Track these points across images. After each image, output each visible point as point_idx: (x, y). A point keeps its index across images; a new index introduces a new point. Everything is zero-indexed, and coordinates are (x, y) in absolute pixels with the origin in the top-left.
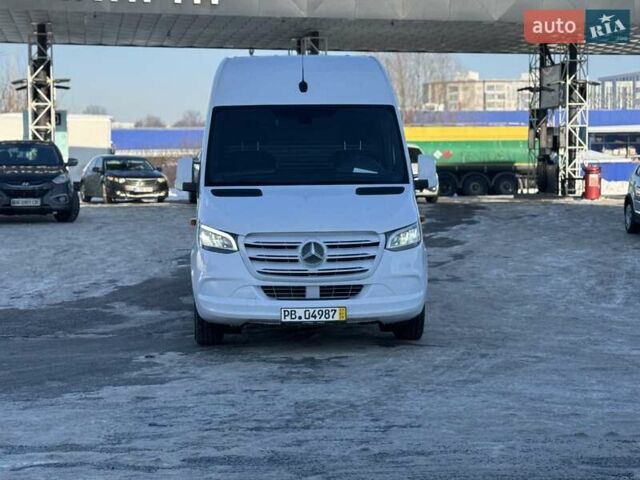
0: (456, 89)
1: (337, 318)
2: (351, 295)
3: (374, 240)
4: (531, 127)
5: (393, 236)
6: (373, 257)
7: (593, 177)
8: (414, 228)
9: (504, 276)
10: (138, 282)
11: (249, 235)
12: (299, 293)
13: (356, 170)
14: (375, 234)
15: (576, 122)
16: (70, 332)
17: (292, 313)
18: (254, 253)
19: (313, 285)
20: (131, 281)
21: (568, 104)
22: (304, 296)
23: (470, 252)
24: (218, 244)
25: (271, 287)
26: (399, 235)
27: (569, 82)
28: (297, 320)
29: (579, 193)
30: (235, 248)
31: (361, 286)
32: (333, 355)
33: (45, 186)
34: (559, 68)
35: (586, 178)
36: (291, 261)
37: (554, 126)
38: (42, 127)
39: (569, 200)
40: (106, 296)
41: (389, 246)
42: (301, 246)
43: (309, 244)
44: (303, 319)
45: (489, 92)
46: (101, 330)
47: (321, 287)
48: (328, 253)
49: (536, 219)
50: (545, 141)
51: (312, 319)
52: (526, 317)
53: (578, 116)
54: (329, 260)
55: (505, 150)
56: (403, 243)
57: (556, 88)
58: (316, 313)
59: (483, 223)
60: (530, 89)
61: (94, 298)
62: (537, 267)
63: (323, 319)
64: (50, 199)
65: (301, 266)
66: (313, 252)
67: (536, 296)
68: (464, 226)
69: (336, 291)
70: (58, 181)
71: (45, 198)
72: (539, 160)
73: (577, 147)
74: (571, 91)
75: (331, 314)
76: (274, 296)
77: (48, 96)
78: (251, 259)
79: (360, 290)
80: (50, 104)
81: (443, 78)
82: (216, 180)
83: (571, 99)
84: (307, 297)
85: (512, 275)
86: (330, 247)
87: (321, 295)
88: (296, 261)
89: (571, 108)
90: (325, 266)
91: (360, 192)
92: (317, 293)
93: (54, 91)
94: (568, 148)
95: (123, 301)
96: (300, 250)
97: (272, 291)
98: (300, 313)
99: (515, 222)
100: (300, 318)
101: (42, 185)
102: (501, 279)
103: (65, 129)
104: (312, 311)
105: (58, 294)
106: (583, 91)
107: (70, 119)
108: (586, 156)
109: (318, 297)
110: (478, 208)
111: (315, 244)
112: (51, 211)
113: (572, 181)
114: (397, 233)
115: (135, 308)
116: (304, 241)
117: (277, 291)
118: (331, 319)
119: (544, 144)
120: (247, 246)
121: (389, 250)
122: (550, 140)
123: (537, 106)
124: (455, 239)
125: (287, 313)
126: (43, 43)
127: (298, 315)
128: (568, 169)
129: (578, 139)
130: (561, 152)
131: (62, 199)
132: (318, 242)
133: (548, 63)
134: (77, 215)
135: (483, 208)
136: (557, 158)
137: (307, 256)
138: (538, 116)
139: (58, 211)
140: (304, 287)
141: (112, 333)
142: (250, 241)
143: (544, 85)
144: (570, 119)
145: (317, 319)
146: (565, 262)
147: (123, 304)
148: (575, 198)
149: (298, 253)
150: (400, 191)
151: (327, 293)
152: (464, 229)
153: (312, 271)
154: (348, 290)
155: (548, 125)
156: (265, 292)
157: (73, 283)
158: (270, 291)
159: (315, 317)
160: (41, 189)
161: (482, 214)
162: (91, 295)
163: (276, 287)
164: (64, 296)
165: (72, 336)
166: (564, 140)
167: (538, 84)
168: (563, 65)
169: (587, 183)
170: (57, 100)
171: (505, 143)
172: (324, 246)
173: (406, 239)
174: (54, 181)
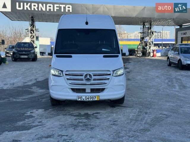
0: (122, 35)
1: (96, 99)
2: (101, 91)
3: (109, 73)
4: (141, 41)
5: (115, 72)
6: (109, 79)
7: (155, 52)
8: (122, 69)
9: (142, 78)
10: (43, 80)
11: (67, 71)
12: (83, 91)
13: (103, 50)
14: (109, 71)
15: (151, 40)
16: (14, 98)
17: (81, 97)
18: (68, 77)
19: (88, 88)
20: (41, 79)
21: (149, 36)
22: (85, 91)
23: (131, 71)
24: (57, 73)
25: (74, 89)
26: (117, 72)
27: (150, 31)
28: (83, 100)
29: (151, 56)
30: (62, 75)
31: (105, 88)
32: (95, 112)
33: (29, 53)
34: (147, 28)
35: (153, 53)
36: (81, 80)
37: (146, 41)
38: (32, 40)
39: (149, 57)
40: (32, 84)
41: (114, 75)
42: (84, 75)
43: (87, 74)
44: (85, 100)
45: (128, 35)
46: (24, 98)
47: (91, 89)
48: (93, 77)
49: (144, 62)
50: (144, 44)
51: (88, 100)
52: (153, 94)
53: (151, 39)
54: (94, 80)
55: (134, 46)
56: (118, 74)
57: (147, 32)
58: (89, 98)
59: (132, 63)
60: (141, 33)
61: (28, 85)
62: (150, 76)
63: (91, 100)
64: (30, 56)
65: (84, 82)
66: (88, 77)
67: (153, 86)
68: (128, 63)
69: (96, 90)
70: (32, 52)
71: (29, 56)
72: (142, 48)
73: (151, 45)
74: (150, 33)
75: (94, 98)
76: (75, 91)
77: (34, 33)
78: (67, 79)
79: (104, 90)
80: (34, 34)
81: (120, 32)
82: (58, 52)
83: (150, 35)
84: (86, 92)
85: (144, 78)
86: (94, 75)
87: (91, 91)
88: (83, 80)
89: (150, 37)
90: (92, 82)
91: (104, 57)
92: (89, 91)
93: (35, 31)
94: (149, 46)
95: (36, 86)
96: (84, 76)
97: (75, 90)
98: (84, 98)
99: (139, 63)
100: (84, 99)
101: (28, 53)
102: (141, 80)
103: (38, 40)
104: (88, 97)
105: (18, 83)
106: (153, 33)
107: (40, 38)
108: (153, 48)
109: (90, 92)
110: (130, 59)
111: (89, 74)
112: (30, 59)
113: (150, 53)
114: (117, 71)
115: (38, 89)
116: (85, 73)
117: (76, 90)
118: (94, 100)
119: (143, 45)
120: (66, 74)
121: (114, 76)
122: (145, 44)
123: (142, 37)
124: (127, 67)
125: (79, 97)
126: (33, 21)
127: (83, 98)
128: (149, 50)
129: (151, 44)
130: (147, 46)
131: (33, 56)
133: (145, 27)
134: (37, 60)
135: (131, 59)
136: (147, 48)
137: (86, 78)
138: (142, 38)
139: (32, 59)
140: (85, 89)
141: (27, 99)
142: (67, 73)
143: (144, 32)
144: (150, 39)
145: (89, 100)
146: (157, 75)
147: (36, 87)
148: (151, 57)
149: (83, 77)
150: (117, 56)
151: (93, 91)
152: (128, 64)
153: (87, 83)
154: (100, 90)
155: (144, 41)
156: (72, 90)
157: (25, 80)
158: (74, 90)
159: (89, 99)
160: (28, 54)
161: (131, 60)
162: (28, 84)
163: (76, 89)
164: (20, 84)
165: (14, 100)
166: (148, 44)
167: (142, 32)
168: (148, 27)
169: (153, 54)
170: (36, 33)
171: (134, 45)
172: (92, 75)
173: (119, 73)
174: (31, 52)
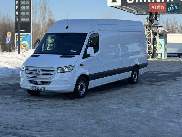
3: (53, 70)
5: (60, 69)
6: (52, 74)
14: (54, 68)
18: (27, 71)
19: (39, 81)
28: (33, 90)
41: (59, 71)
44: (35, 90)
48: (41, 72)
51: (37, 90)
54: (41, 74)
63: (39, 90)
65: (35, 76)
66: (37, 72)
75: (41, 89)
77: (151, 29)
78: (26, 73)
79: (50, 83)
80: (151, 31)
84: (38, 84)
88: (34, 74)
90: (41, 76)
104: (37, 88)
109: (40, 84)
114: (62, 68)
116: (36, 69)
118: (41, 90)
121: (59, 73)
125: (31, 88)
127: (34, 88)
132: (39, 69)
140: (37, 81)
142: (26, 68)
149: (34, 72)
153: (37, 77)
154: (48, 83)
156: (30, 82)
